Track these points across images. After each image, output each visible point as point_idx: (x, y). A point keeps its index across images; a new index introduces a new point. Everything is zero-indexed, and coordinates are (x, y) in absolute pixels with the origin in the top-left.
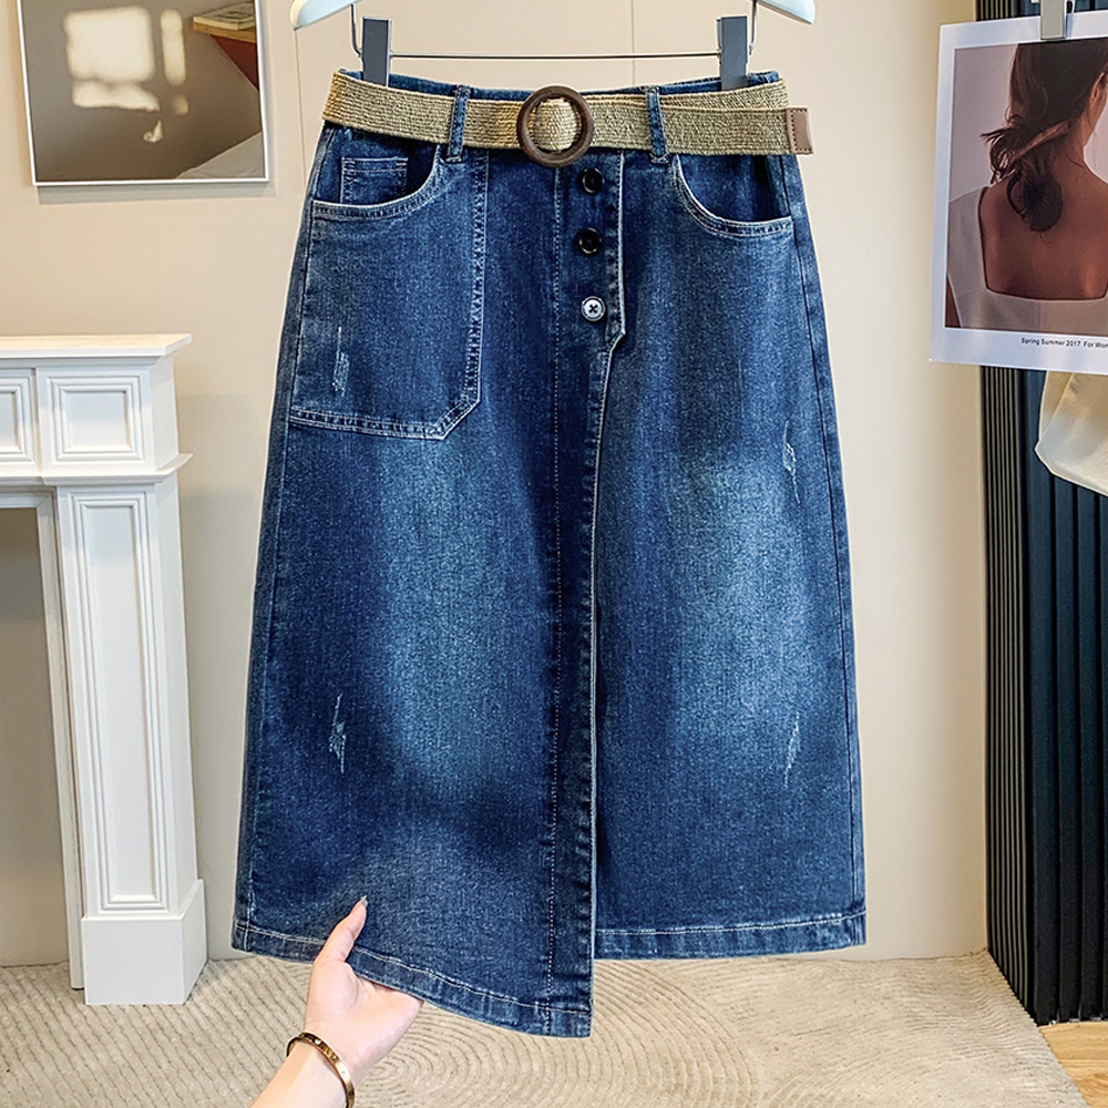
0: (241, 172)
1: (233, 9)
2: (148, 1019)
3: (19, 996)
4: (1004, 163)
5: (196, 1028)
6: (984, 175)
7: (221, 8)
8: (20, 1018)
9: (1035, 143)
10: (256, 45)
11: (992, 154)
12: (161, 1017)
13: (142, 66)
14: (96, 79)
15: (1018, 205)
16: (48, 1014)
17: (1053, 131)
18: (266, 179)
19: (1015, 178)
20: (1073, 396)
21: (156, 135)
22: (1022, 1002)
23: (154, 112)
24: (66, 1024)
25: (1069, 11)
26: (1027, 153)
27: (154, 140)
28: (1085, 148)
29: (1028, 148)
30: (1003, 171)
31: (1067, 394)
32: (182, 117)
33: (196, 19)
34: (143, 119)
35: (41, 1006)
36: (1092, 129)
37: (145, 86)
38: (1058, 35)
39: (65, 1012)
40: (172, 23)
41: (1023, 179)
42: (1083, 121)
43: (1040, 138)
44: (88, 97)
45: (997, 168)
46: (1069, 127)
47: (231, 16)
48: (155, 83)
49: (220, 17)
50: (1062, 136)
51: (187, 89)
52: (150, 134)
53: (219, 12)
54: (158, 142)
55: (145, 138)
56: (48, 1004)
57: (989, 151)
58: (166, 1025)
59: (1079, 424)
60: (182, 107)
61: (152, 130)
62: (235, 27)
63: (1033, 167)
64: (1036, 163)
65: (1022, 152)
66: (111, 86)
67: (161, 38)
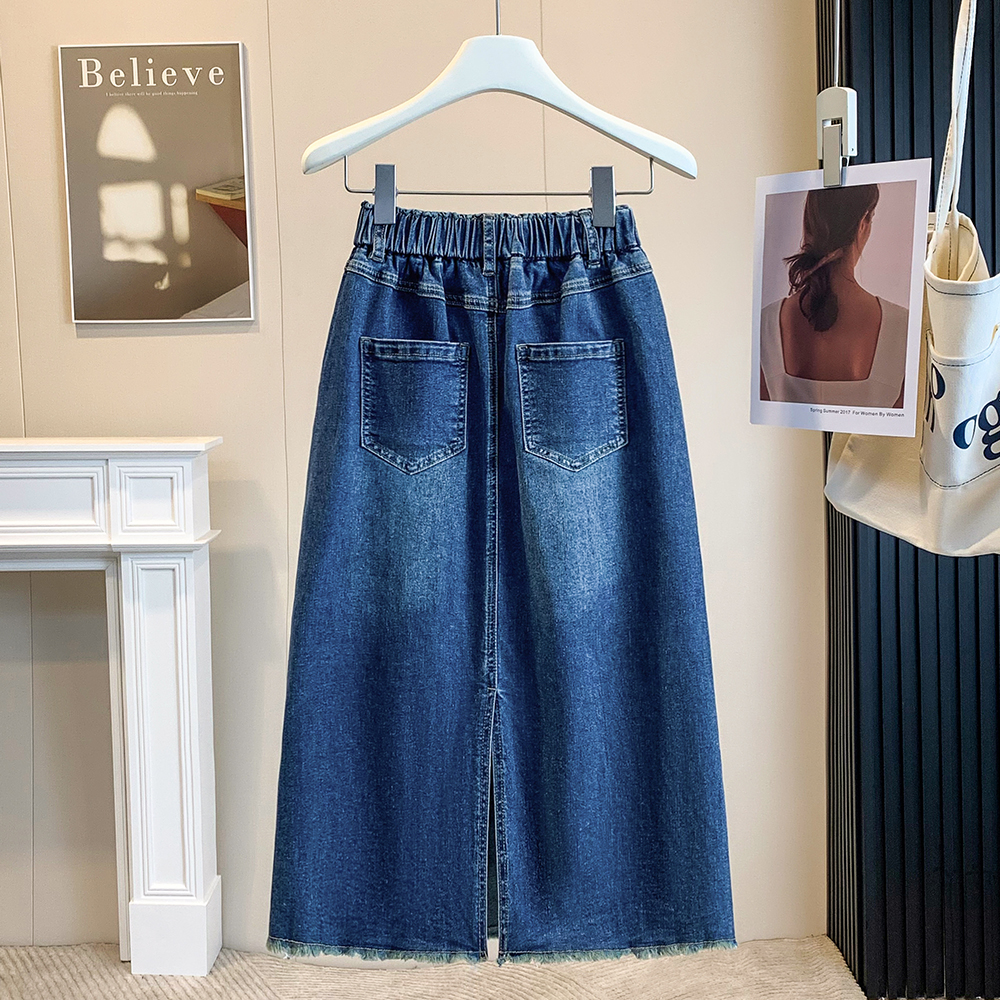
0: (232, 313)
1: (227, 183)
2: (146, 988)
3: (51, 967)
4: (798, 280)
5: (183, 995)
6: (784, 290)
7: (219, 182)
8: (51, 984)
9: (820, 265)
10: (245, 212)
11: (790, 273)
12: (156, 987)
13: (154, 227)
14: (120, 239)
15: (806, 311)
16: (71, 981)
17: (833, 256)
18: (252, 319)
19: (805, 292)
20: (850, 453)
21: (165, 284)
22: (854, 974)
23: (163, 265)
24: (84, 989)
25: (844, 164)
26: (814, 273)
27: (162, 288)
28: (855, 268)
29: (815, 269)
30: (797, 286)
31: (846, 451)
32: (186, 269)
33: (198, 191)
34: (155, 271)
35: (66, 976)
36: (860, 253)
37: (157, 244)
38: (835, 182)
39: (84, 981)
40: (179, 194)
41: (811, 291)
42: (854, 246)
43: (824, 261)
44: (114, 253)
45: (793, 284)
46: (844, 251)
47: (226, 189)
48: (166, 242)
49: (217, 190)
50: (839, 259)
51: (190, 246)
52: (159, 283)
53: (217, 186)
54: (165, 290)
55: (156, 286)
56: (72, 976)
57: (788, 269)
58: (159, 992)
59: (855, 473)
60: (186, 262)
61: (161, 280)
62: (228, 198)
63: (817, 281)
64: (820, 279)
65: (811, 272)
66: (130, 244)
67: (170, 206)
